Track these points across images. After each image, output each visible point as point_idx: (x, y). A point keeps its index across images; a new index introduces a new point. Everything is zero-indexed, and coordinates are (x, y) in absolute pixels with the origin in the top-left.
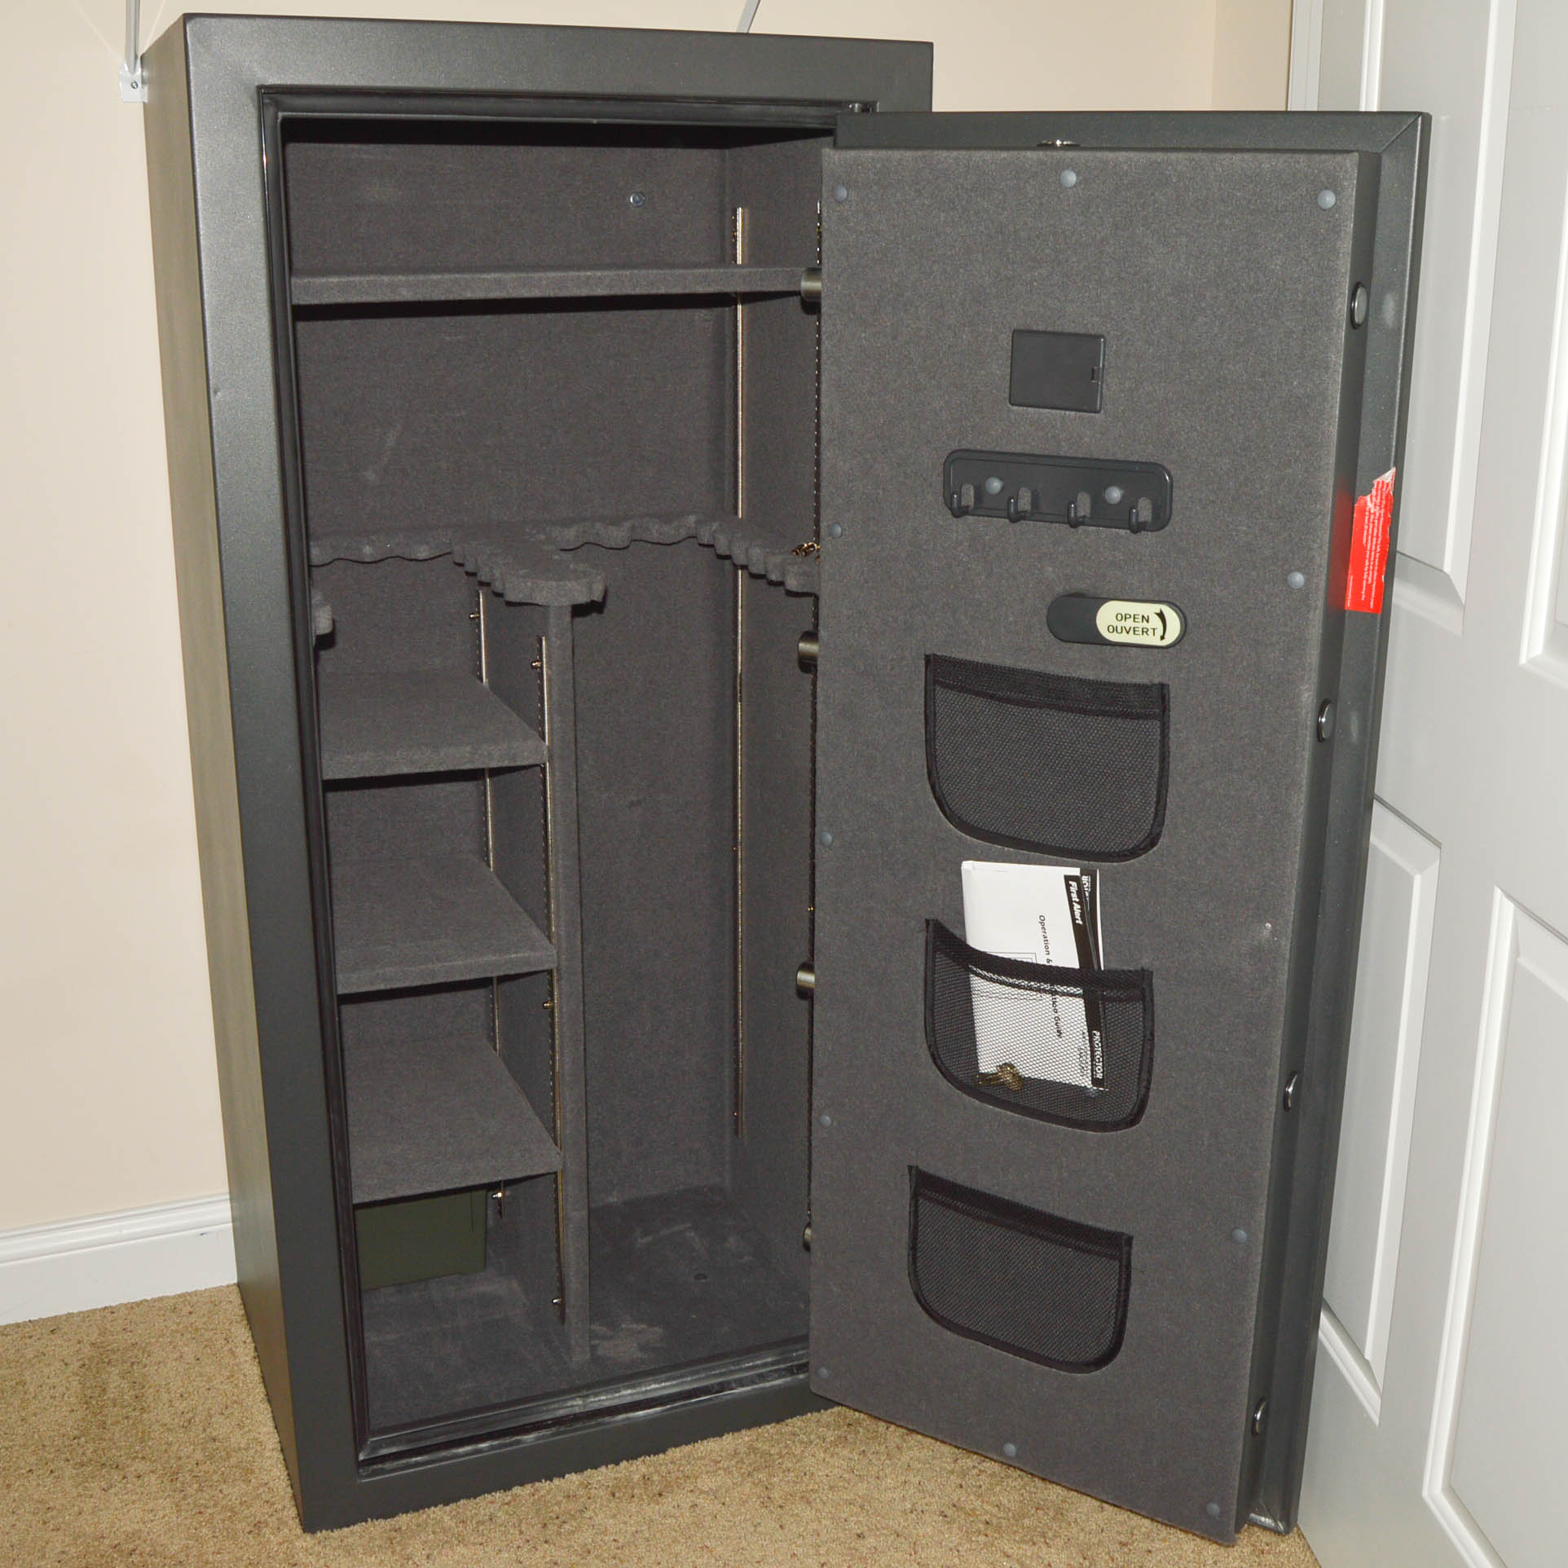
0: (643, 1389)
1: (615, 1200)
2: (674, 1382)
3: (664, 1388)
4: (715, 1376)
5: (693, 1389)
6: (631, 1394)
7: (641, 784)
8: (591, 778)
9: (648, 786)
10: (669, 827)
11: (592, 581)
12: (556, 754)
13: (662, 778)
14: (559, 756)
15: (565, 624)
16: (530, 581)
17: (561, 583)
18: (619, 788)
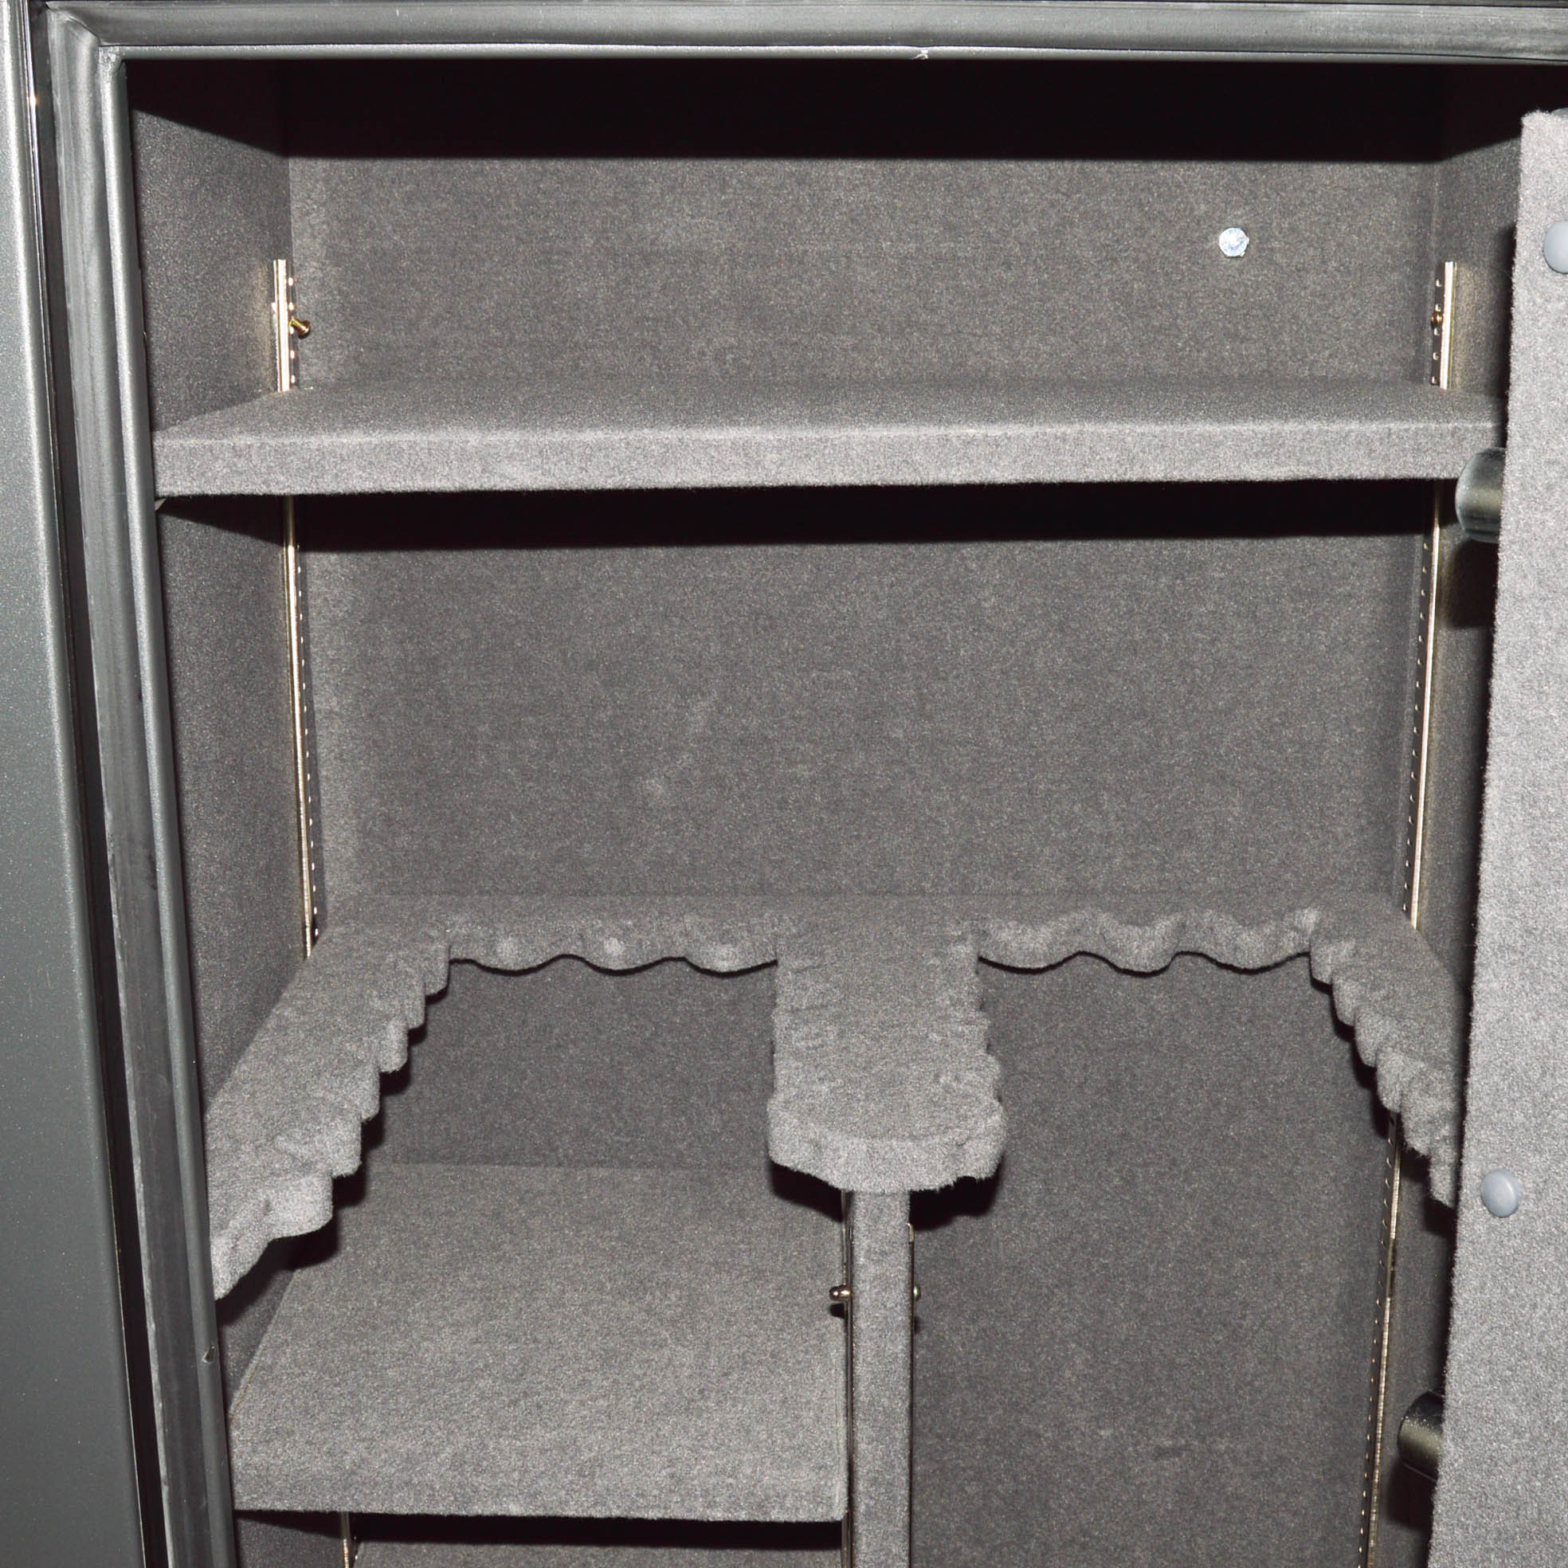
7: (1181, 1417)
8: (1078, 1398)
9: (1197, 1421)
10: (1236, 1503)
11: (964, 1137)
12: (861, 1508)
13: (1228, 1409)
14: (869, 1514)
15: (890, 1231)
16: (814, 1130)
17: (877, 1143)
18: (1137, 1420)
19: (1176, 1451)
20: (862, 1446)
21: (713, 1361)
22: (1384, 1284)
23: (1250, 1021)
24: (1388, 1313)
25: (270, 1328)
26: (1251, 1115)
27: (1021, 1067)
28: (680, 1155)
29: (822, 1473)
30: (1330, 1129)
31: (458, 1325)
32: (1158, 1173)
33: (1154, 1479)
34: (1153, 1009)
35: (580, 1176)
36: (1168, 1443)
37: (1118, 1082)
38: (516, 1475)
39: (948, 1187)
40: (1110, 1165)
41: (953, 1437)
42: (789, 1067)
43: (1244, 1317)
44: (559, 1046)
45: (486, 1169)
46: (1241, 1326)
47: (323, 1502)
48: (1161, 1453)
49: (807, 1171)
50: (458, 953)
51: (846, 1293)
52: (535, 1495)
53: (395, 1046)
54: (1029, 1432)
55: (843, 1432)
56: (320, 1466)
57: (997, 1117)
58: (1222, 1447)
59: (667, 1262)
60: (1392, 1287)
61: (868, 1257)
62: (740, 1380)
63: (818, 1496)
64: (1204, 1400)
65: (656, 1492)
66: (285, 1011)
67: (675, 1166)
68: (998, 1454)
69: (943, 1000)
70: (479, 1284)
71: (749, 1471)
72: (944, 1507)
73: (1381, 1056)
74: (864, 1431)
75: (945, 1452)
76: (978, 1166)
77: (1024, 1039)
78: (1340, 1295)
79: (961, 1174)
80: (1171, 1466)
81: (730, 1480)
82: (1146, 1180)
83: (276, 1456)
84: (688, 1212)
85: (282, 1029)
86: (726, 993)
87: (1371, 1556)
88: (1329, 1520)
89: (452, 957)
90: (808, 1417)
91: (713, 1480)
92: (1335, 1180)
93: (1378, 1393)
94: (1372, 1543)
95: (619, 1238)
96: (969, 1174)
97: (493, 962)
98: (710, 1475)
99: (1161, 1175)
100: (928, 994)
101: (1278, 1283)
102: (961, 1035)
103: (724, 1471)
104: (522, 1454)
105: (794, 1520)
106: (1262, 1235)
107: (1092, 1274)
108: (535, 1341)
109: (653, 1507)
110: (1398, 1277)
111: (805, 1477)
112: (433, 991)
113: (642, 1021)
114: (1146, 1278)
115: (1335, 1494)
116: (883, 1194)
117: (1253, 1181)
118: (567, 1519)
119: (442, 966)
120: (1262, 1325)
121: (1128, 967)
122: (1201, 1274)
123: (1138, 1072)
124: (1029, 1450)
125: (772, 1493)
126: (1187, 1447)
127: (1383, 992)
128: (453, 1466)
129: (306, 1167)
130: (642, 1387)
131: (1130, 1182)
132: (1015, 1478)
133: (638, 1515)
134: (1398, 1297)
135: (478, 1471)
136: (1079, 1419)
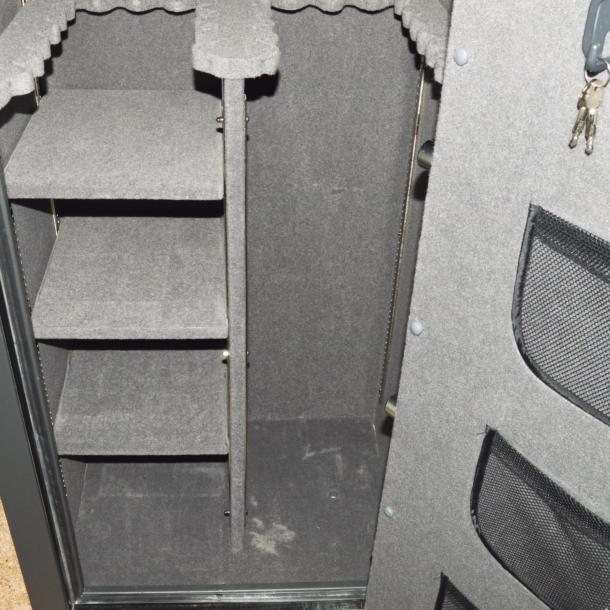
0: (259, 598)
1: (303, 417)
2: (280, 597)
3: (272, 599)
4: (307, 598)
5: (292, 602)
6: (250, 599)
7: (341, 180)
8: (305, 173)
9: (347, 181)
10: (359, 210)
11: (264, 58)
12: (228, 195)
13: (358, 177)
14: (231, 197)
15: (237, 94)
16: (209, 56)
17: (232, 60)
18: (326, 181)
19: (339, 191)
20: (229, 173)
21: (176, 149)
22: (414, 131)
23: (371, 35)
24: (415, 141)
25: (20, 141)
26: (370, 70)
27: (287, 51)
28: (164, 85)
29: (215, 183)
30: (398, 76)
31: (86, 139)
32: (336, 91)
33: (331, 201)
34: (335, 29)
35: (129, 92)
36: (337, 189)
37: (323, 57)
38: (107, 184)
39: (258, 77)
40: (319, 88)
41: (262, 186)
42: (200, 37)
43: (364, 144)
44: (119, 44)
45: (95, 91)
46: (363, 147)
47: (41, 195)
48: (334, 192)
49: (207, 72)
50: (79, 7)
51: (222, 119)
52: (114, 191)
53: (56, 34)
54: (289, 185)
55: (222, 171)
56: (39, 183)
57: (276, 52)
58: (355, 190)
59: (160, 119)
60: (417, 132)
61: (229, 103)
62: (186, 155)
63: (213, 190)
64: (350, 174)
65: (156, 190)
66: (14, 23)
67: (163, 89)
68: (278, 192)
69: (258, 16)
70: (93, 127)
71: (189, 183)
72: (259, 211)
73: (419, 34)
74: (229, 167)
75: (260, 192)
76: (270, 71)
77: (288, 41)
78: (399, 137)
79: (263, 73)
80: (337, 196)
81: (183, 186)
82: (331, 94)
83: (23, 180)
84: (168, 103)
85: (14, 28)
86: (179, 23)
87: (405, 226)
88: (391, 216)
89: (77, 8)
90: (209, 166)
91: (176, 186)
92: (399, 95)
93: (410, 170)
94: (405, 222)
95: (143, 112)
96: (266, 73)
97: (92, 10)
98: (175, 184)
99: (337, 92)
100: (253, 15)
101: (377, 132)
102: (264, 28)
103: (180, 183)
104: (110, 178)
105: (205, 199)
106: (372, 115)
107: (312, 129)
108: (113, 143)
109: (156, 195)
110: (420, 127)
111: (208, 184)
112: (70, 19)
113: (149, 35)
114: (331, 130)
115: (393, 207)
116: (235, 79)
117: (370, 95)
118: (126, 200)
119: (73, 11)
120: (371, 147)
121: (327, 10)
122: (350, 129)
123: (329, 53)
124: (289, 191)
125: (197, 190)
126: (343, 190)
127: (421, 14)
128: (85, 182)
129: (23, 70)
130: (151, 157)
131: (326, 94)
132: (284, 200)
133: (150, 198)
134: (419, 134)
135: (94, 183)
136: (307, 180)
